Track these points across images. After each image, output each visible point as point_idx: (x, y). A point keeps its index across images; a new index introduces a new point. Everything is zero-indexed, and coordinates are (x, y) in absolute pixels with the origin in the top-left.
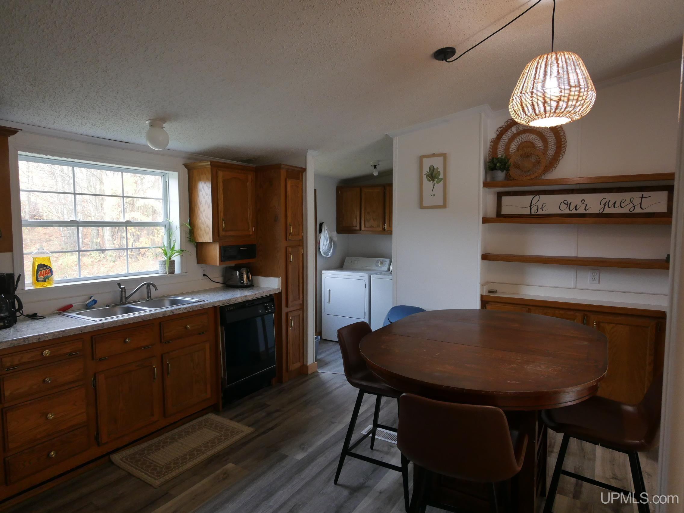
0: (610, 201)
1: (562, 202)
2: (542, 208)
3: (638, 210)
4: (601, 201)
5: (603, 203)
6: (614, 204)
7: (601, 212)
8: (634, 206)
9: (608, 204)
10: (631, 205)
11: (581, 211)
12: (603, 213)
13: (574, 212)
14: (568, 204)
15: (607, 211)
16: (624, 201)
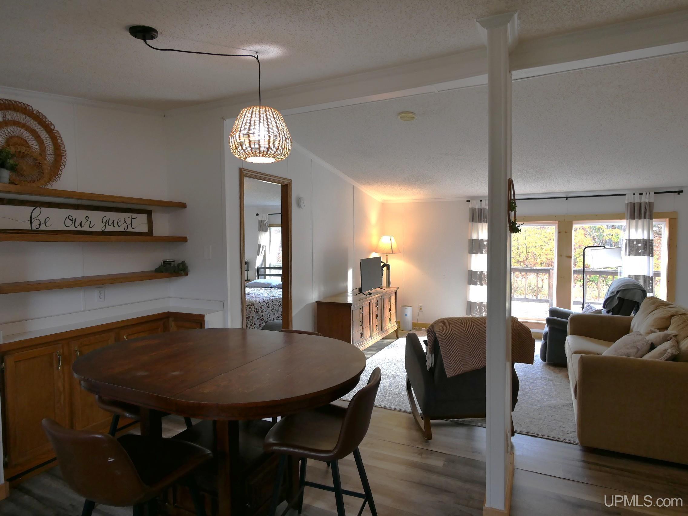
0: (109, 219)
1: (67, 218)
2: (45, 223)
3: (130, 230)
4: (103, 219)
5: (104, 221)
6: (113, 223)
7: (103, 230)
8: (127, 226)
9: (109, 222)
10: (125, 225)
11: (86, 228)
12: (105, 231)
13: (79, 229)
14: (72, 220)
15: (109, 229)
16: (120, 220)
